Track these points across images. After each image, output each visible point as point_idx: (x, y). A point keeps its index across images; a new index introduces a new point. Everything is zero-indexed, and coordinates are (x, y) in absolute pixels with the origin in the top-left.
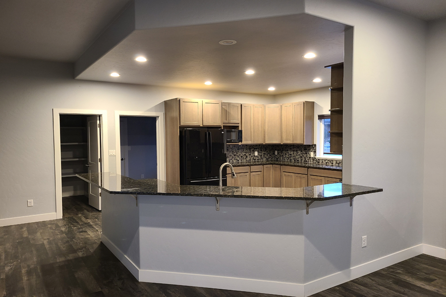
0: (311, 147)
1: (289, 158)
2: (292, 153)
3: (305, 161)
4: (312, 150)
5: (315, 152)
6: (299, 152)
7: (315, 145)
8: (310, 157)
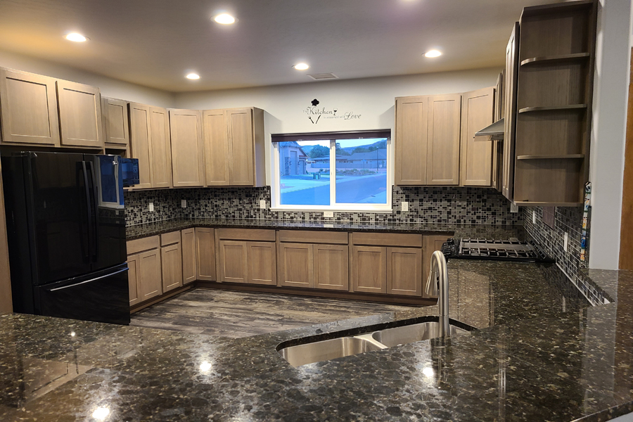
0: (260, 191)
1: (213, 213)
2: (219, 203)
3: (247, 217)
4: (262, 196)
5: (269, 199)
6: (236, 202)
7: (269, 188)
8: (259, 210)
